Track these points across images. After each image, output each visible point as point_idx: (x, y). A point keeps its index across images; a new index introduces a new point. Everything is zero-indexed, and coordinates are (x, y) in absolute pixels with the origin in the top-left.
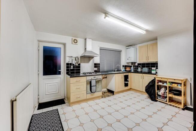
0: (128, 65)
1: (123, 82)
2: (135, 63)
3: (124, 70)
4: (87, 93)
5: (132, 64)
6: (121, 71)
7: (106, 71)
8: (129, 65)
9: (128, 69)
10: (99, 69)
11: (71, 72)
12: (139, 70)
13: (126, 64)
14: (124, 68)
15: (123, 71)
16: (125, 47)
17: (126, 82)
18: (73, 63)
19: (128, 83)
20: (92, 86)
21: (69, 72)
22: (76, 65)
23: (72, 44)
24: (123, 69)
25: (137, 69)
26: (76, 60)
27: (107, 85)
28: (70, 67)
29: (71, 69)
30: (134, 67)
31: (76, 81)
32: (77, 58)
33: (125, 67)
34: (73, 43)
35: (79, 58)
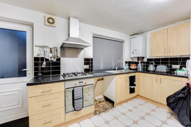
0: (133, 61)
1: (128, 87)
2: (143, 58)
3: (128, 67)
4: (67, 111)
5: (138, 60)
6: (123, 69)
7: (102, 70)
8: (135, 61)
9: (133, 67)
10: (92, 67)
11: (42, 73)
12: (151, 68)
13: (130, 60)
14: (127, 65)
15: (126, 69)
16: (129, 36)
17: (132, 87)
18: (47, 58)
19: (134, 88)
20: (75, 98)
21: (38, 73)
22: (52, 61)
23: (45, 25)
24: (126, 67)
25: (147, 66)
26: (51, 52)
27: (104, 89)
28: (42, 64)
29: (42, 67)
30: (143, 64)
31: (42, 93)
32: (53, 50)
33: (129, 63)
34: (47, 23)
35: (59, 50)
